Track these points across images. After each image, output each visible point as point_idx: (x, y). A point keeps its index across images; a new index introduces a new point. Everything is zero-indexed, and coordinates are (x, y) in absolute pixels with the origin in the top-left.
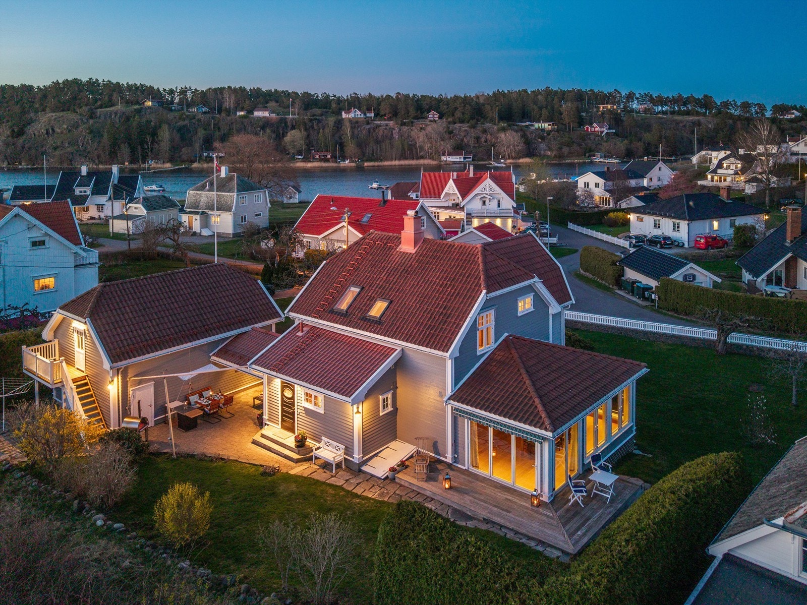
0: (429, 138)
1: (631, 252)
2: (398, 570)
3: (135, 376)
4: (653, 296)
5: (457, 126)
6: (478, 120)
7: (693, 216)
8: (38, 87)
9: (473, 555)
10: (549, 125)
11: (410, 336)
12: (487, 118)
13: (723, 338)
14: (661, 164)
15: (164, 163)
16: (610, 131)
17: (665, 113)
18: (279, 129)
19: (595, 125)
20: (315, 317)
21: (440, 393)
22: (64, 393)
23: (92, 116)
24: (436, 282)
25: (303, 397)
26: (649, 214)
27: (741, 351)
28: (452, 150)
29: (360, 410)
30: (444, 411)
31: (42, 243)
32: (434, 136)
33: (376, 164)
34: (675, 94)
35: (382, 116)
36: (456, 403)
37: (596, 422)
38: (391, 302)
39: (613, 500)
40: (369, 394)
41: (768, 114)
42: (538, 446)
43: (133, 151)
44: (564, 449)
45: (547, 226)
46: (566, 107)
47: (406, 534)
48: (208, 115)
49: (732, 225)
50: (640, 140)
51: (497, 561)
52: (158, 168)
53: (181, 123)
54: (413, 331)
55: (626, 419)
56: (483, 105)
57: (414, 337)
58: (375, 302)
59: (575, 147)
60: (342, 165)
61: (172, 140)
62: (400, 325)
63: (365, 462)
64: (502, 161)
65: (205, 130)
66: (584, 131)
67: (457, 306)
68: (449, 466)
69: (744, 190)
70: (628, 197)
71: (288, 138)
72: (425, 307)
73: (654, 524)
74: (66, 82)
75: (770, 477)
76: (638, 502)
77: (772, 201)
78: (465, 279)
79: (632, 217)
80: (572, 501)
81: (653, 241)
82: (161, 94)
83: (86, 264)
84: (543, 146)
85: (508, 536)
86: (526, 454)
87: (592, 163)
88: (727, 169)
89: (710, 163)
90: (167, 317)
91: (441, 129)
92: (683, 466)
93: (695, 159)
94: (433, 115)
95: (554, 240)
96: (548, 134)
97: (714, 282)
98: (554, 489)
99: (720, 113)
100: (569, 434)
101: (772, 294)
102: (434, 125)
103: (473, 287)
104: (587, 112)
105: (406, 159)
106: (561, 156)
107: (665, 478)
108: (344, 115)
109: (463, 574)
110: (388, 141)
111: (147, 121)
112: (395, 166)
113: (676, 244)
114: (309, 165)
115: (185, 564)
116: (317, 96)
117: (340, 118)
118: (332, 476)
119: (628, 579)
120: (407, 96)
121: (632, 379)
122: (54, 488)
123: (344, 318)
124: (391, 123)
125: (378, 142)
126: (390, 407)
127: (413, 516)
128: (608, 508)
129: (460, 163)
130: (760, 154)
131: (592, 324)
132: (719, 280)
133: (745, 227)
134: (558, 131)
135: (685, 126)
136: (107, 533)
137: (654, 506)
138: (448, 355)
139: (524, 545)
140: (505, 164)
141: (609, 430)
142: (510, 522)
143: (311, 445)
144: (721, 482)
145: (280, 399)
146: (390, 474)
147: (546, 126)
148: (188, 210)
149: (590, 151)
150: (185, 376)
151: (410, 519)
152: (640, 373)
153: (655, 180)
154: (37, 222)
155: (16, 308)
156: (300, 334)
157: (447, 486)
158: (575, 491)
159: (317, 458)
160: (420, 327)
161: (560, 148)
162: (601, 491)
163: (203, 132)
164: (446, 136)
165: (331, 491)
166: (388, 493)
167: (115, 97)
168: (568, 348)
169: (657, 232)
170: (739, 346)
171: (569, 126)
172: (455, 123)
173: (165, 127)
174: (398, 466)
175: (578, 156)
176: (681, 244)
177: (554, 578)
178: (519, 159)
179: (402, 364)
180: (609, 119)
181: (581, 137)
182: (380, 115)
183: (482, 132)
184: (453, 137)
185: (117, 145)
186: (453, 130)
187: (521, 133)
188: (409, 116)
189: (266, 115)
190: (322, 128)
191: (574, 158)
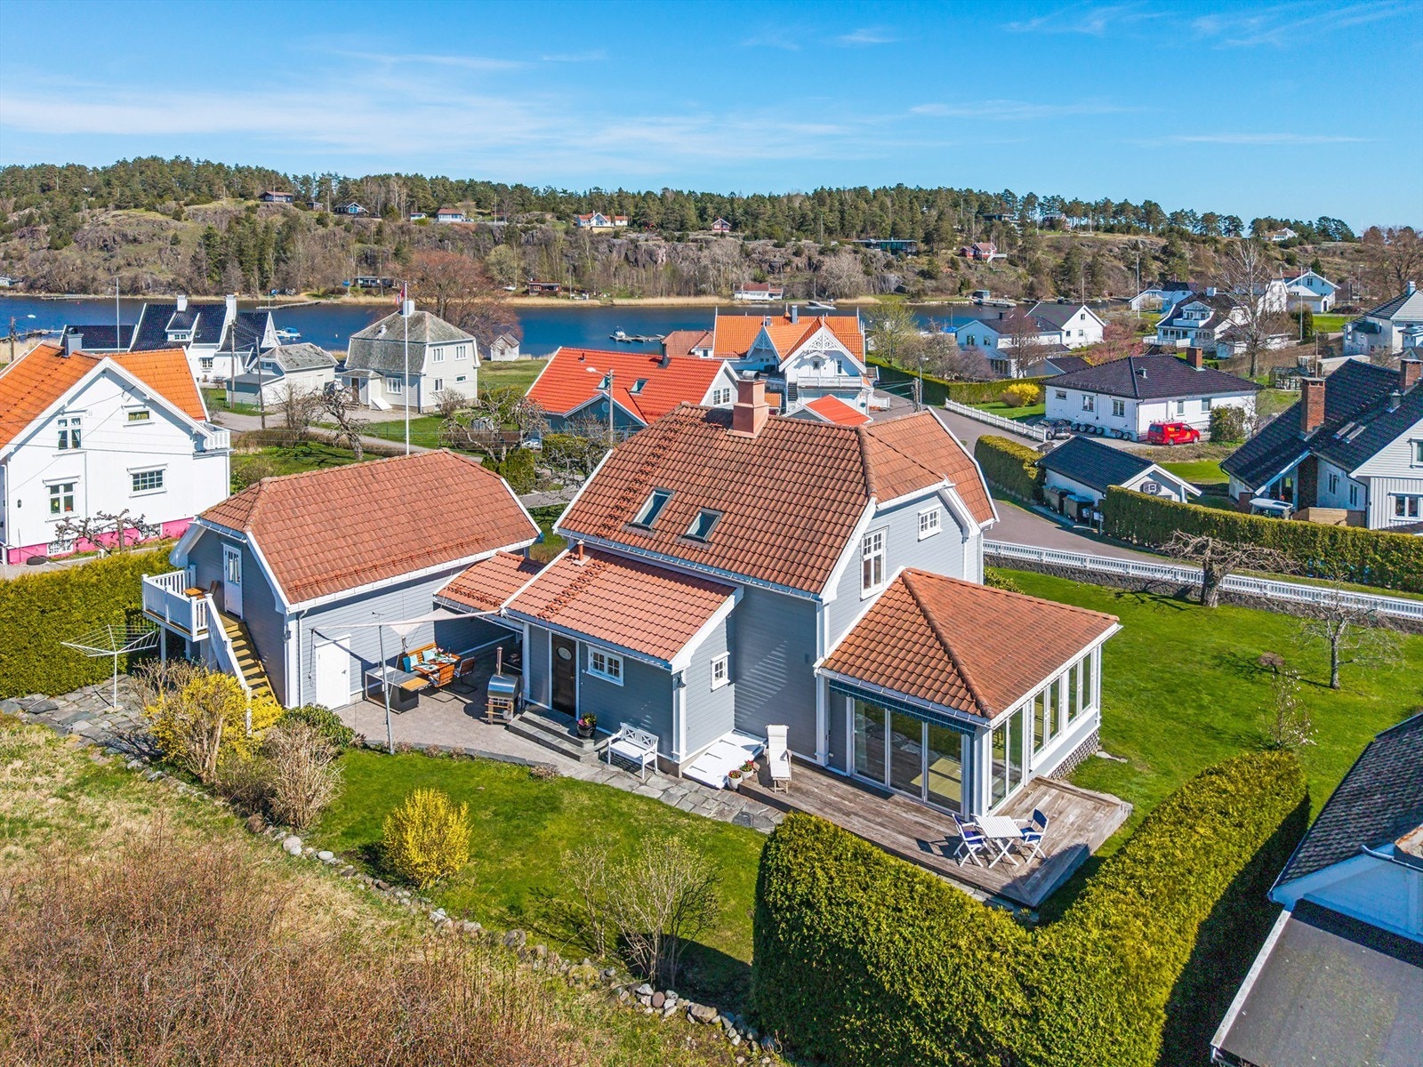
0: (714, 261)
4: (1095, 516)
5: (759, 243)
7: (1143, 391)
8: (94, 168)
12: (806, 231)
14: (1083, 309)
15: (295, 294)
16: (999, 256)
17: (1084, 229)
18: (477, 242)
19: (975, 245)
20: (603, 536)
21: (807, 656)
23: (180, 215)
26: (1076, 387)
28: (750, 283)
30: (814, 685)
31: (144, 415)
32: (723, 259)
33: (632, 302)
34: (1100, 199)
35: (641, 224)
36: (833, 673)
38: (724, 515)
40: (696, 657)
41: (1246, 233)
42: (966, 740)
43: (246, 273)
46: (929, 216)
48: (366, 218)
49: (1206, 406)
52: (285, 302)
53: (321, 231)
56: (799, 210)
58: (697, 514)
60: (577, 302)
61: (308, 258)
62: (740, 551)
63: (688, 763)
64: (830, 300)
65: (361, 241)
67: (829, 522)
69: (1216, 352)
71: (491, 258)
74: (139, 162)
77: (1260, 370)
78: (839, 480)
79: (1048, 392)
82: (290, 182)
83: (211, 451)
84: (894, 278)
88: (1188, 319)
89: (1160, 309)
91: (733, 248)
93: (1136, 303)
94: (720, 225)
96: (902, 260)
97: (1191, 494)
99: (1170, 230)
102: (723, 241)
103: (854, 493)
104: (962, 224)
105: (678, 293)
106: (921, 295)
110: (650, 266)
111: (268, 226)
112: (662, 305)
114: (526, 301)
115: (440, 914)
116: (538, 191)
117: (574, 227)
118: (641, 784)
120: (679, 194)
121: (1095, 641)
122: (212, 796)
124: (655, 237)
125: (633, 265)
126: (725, 677)
129: (763, 302)
132: (1199, 492)
133: (1227, 411)
134: (917, 254)
138: (820, 598)
140: (835, 305)
145: (550, 663)
148: (351, 370)
149: (969, 286)
152: (1109, 630)
153: (1074, 334)
154: (137, 382)
155: (110, 518)
156: (579, 562)
159: (615, 755)
161: (921, 282)
163: (358, 245)
164: (742, 260)
165: (643, 806)
166: (730, 811)
167: (220, 184)
168: (987, 588)
169: (1090, 416)
170: (1238, 595)
172: (755, 239)
173: (297, 236)
174: (743, 770)
175: (948, 293)
178: (857, 298)
179: (744, 610)
180: (997, 238)
181: (953, 264)
182: (638, 223)
183: (797, 254)
184: (752, 260)
185: (221, 265)
186: (753, 250)
187: (859, 256)
188: (682, 226)
189: (458, 220)
190: (546, 243)
191: (943, 297)
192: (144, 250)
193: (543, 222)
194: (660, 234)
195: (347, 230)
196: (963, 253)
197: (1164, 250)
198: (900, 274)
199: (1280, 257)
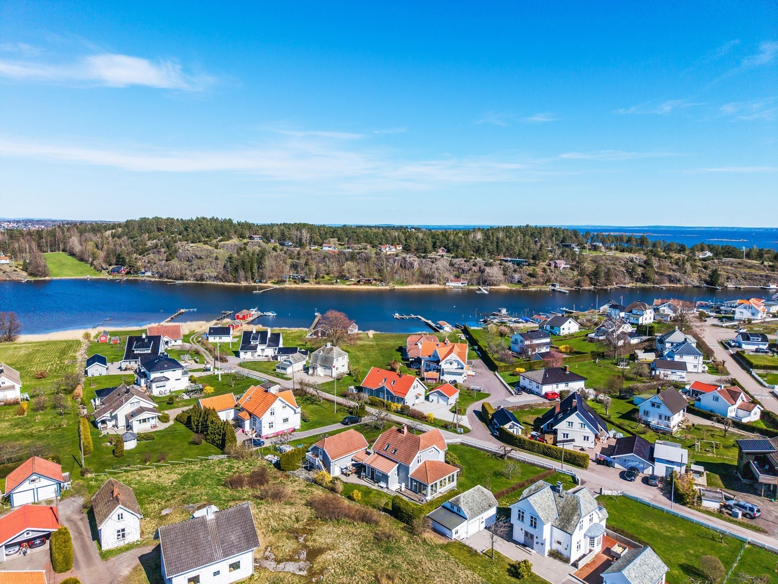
4: (498, 432)
7: (544, 382)
14: (570, 320)
18: (339, 259)
23: (218, 246)
28: (453, 278)
30: (408, 478)
32: (442, 268)
33: (403, 287)
36: (411, 477)
38: (398, 450)
53: (275, 253)
59: (540, 279)
60: (380, 288)
62: (399, 457)
71: (345, 267)
83: (297, 413)
94: (441, 251)
96: (521, 268)
110: (411, 270)
123: (386, 452)
124: (413, 256)
129: (459, 287)
134: (528, 266)
145: (371, 471)
146: (396, 491)
149: (550, 281)
153: (566, 329)
160: (404, 458)
161: (529, 279)
178: (499, 286)
179: (400, 466)
180: (567, 257)
181: (544, 270)
182: (406, 249)
183: (475, 265)
184: (455, 268)
185: (236, 270)
186: (455, 263)
187: (502, 267)
188: (425, 251)
189: (331, 249)
190: (367, 259)
191: (538, 286)
192: (205, 263)
193: (366, 249)
194: (415, 255)
195: (285, 253)
196: (550, 265)
197: (645, 262)
198: (520, 275)
199: (701, 265)
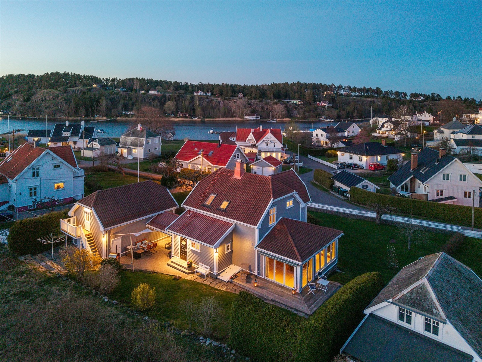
0: (238, 107)
1: (338, 172)
2: (241, 319)
3: (114, 234)
4: (348, 195)
5: (253, 101)
6: (263, 98)
7: (368, 153)
8: (37, 75)
9: (272, 313)
10: (299, 101)
11: (239, 218)
12: (268, 97)
13: (379, 217)
14: (354, 124)
15: (102, 117)
16: (329, 105)
17: (357, 96)
18: (162, 100)
19: (322, 102)
20: (196, 208)
21: (253, 244)
22: (81, 241)
23: (66, 91)
24: (250, 193)
25: (191, 245)
26: (347, 152)
27: (388, 224)
28: (250, 113)
29: (217, 251)
30: (254, 252)
31: (59, 166)
32: (241, 106)
33: (211, 119)
34: (362, 87)
35: (215, 95)
36: (259, 249)
37: (320, 257)
38: (230, 202)
39: (327, 292)
40: (221, 244)
41: (408, 98)
42: (295, 268)
43: (87, 110)
44: (306, 269)
45: (298, 157)
46: (308, 92)
47: (244, 305)
48: (126, 92)
49: (387, 158)
50: (344, 110)
51: (281, 315)
52: (99, 119)
53: (111, 96)
54: (241, 216)
55: (333, 256)
56: (266, 90)
57: (241, 219)
58: (223, 202)
59: (312, 113)
60: (194, 120)
61: (107, 105)
62: (234, 213)
63: (219, 274)
64: (275, 119)
65: (124, 100)
66: (316, 105)
67: (260, 205)
68: (256, 276)
69: (394, 138)
70: (337, 142)
71: (166, 105)
72: (246, 205)
73: (343, 301)
74: (52, 74)
75: (391, 283)
76: (337, 293)
77: (407, 145)
78: (264, 192)
79: (339, 153)
80: (309, 292)
81: (349, 166)
82: (101, 81)
83: (79, 176)
84: (296, 112)
85: (282, 307)
86: (289, 271)
87: (320, 121)
88: (386, 128)
89: (378, 124)
90: (127, 206)
91: (244, 102)
92: (356, 278)
93: (371, 122)
94: (240, 95)
95: (301, 164)
96: (299, 106)
97: (377, 189)
98: (302, 287)
99: (384, 97)
100: (309, 263)
101: (403, 196)
102: (241, 100)
103: (267, 196)
104: (318, 95)
105: (227, 117)
106: (304, 118)
107: (348, 283)
108: (195, 94)
109: (268, 320)
110: (217, 108)
111: (94, 95)
112: (221, 121)
113: (360, 167)
114: (177, 119)
115: (147, 318)
116: (182, 84)
117: (193, 95)
118: (205, 281)
119: (332, 323)
120: (228, 85)
121: (336, 238)
122: (82, 285)
123: (209, 208)
124: (219, 99)
125: (212, 108)
126: (230, 249)
127: (247, 298)
128: (325, 295)
129: (254, 120)
130: (402, 120)
131: (319, 209)
132: (379, 188)
133: (393, 160)
134: (303, 105)
135: (367, 103)
136: (111, 305)
137: (343, 294)
138: (256, 227)
139: (289, 311)
140: (276, 121)
141: (326, 261)
142: (283, 301)
143: (194, 267)
144: (371, 284)
145: (180, 245)
146: (230, 280)
147: (297, 102)
148: (121, 146)
149: (319, 115)
150: (137, 234)
151: (246, 299)
152: (340, 235)
153: (351, 132)
154: (57, 156)
155: (48, 198)
156: (188, 215)
157: (255, 285)
158: (311, 288)
159: (197, 272)
160: (244, 214)
161: (304, 114)
162: (322, 288)
163: (123, 101)
164: (247, 106)
165: (205, 287)
166: (230, 288)
167: (78, 82)
168: (308, 224)
169: (351, 161)
170: (387, 221)
171: (309, 102)
172: (252, 99)
173: (103, 98)
174: (234, 276)
175: (313, 118)
176: (362, 168)
177: (303, 322)
178: (284, 118)
179: (236, 230)
183: (265, 104)
185: (79, 107)
186: (251, 103)
187: (285, 105)
189: (155, 93)
190: (184, 100)
194: (221, 98)
196: (318, 104)
198: (298, 111)
